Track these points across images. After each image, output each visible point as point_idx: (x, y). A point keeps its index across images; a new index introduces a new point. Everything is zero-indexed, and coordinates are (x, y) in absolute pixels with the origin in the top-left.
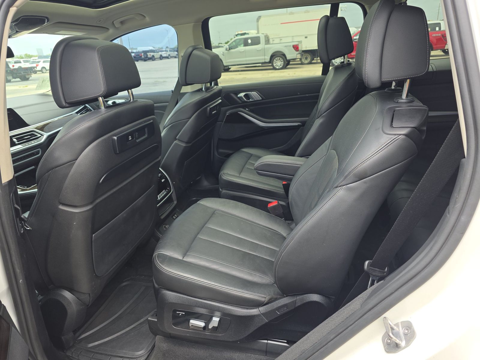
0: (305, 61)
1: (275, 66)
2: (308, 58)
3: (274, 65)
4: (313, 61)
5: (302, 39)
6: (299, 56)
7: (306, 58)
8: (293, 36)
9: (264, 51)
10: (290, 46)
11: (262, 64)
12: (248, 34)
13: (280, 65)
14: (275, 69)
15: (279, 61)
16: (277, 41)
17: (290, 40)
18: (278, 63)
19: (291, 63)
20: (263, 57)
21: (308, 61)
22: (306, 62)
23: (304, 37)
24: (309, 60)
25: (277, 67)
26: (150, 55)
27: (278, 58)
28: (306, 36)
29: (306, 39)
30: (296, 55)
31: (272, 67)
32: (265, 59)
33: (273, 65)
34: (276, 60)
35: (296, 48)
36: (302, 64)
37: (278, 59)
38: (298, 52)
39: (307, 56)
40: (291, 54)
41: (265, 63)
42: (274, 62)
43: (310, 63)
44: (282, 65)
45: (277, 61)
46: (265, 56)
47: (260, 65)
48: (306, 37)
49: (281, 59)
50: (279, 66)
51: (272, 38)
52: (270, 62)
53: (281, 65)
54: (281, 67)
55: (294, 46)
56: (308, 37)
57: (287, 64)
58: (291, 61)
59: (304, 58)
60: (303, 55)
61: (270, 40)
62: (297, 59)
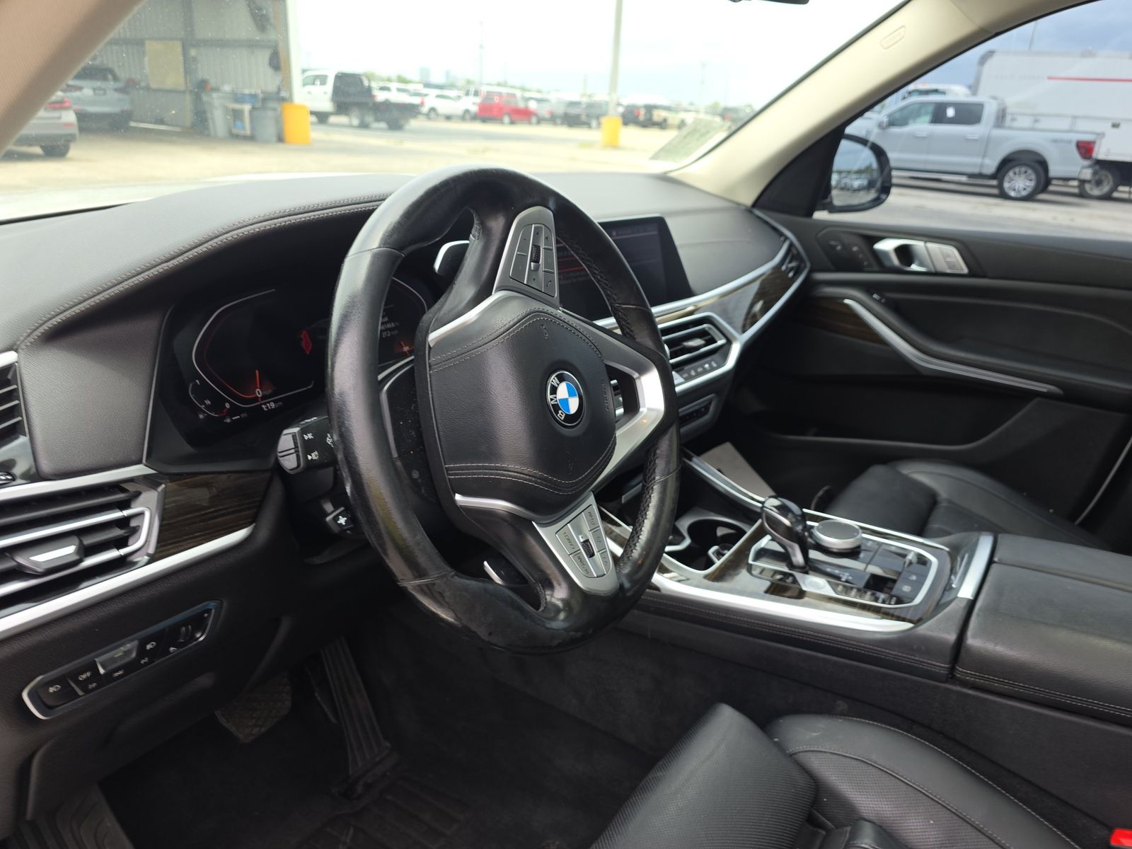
0: (1092, 189)
1: (1007, 190)
2: (1105, 183)
3: (1006, 185)
4: (1116, 195)
5: (1105, 127)
6: (1087, 174)
7: (1099, 183)
8: (1075, 118)
9: (987, 143)
10: (1070, 142)
11: (969, 179)
12: (943, 93)
13: (1022, 190)
14: (1003, 195)
15: (1024, 176)
16: (1025, 122)
17: (1064, 124)
18: (1020, 182)
19: (1051, 188)
20: (978, 160)
21: (1102, 191)
22: (1096, 192)
23: (1110, 125)
24: (1106, 188)
25: (1013, 194)
26: (658, 115)
27: (1023, 169)
28: (1117, 122)
29: (1115, 130)
30: (1078, 169)
31: (995, 191)
32: (982, 166)
33: (1000, 186)
34: (1015, 174)
35: (1085, 149)
36: (1083, 195)
37: (1023, 172)
38: (1087, 163)
39: (1103, 178)
40: (1065, 164)
41: (981, 176)
42: (1007, 179)
43: (1107, 197)
44: (1030, 189)
45: (1016, 177)
46: (984, 156)
47: (964, 179)
48: (1115, 126)
49: (1030, 171)
50: (1019, 192)
51: (1012, 114)
52: (993, 177)
53: (1025, 189)
54: (1024, 193)
55: (1080, 144)
56: (1123, 126)
57: (1041, 187)
58: (1054, 182)
59: (1093, 182)
60: (1095, 173)
61: (1008, 118)
62: (1074, 179)
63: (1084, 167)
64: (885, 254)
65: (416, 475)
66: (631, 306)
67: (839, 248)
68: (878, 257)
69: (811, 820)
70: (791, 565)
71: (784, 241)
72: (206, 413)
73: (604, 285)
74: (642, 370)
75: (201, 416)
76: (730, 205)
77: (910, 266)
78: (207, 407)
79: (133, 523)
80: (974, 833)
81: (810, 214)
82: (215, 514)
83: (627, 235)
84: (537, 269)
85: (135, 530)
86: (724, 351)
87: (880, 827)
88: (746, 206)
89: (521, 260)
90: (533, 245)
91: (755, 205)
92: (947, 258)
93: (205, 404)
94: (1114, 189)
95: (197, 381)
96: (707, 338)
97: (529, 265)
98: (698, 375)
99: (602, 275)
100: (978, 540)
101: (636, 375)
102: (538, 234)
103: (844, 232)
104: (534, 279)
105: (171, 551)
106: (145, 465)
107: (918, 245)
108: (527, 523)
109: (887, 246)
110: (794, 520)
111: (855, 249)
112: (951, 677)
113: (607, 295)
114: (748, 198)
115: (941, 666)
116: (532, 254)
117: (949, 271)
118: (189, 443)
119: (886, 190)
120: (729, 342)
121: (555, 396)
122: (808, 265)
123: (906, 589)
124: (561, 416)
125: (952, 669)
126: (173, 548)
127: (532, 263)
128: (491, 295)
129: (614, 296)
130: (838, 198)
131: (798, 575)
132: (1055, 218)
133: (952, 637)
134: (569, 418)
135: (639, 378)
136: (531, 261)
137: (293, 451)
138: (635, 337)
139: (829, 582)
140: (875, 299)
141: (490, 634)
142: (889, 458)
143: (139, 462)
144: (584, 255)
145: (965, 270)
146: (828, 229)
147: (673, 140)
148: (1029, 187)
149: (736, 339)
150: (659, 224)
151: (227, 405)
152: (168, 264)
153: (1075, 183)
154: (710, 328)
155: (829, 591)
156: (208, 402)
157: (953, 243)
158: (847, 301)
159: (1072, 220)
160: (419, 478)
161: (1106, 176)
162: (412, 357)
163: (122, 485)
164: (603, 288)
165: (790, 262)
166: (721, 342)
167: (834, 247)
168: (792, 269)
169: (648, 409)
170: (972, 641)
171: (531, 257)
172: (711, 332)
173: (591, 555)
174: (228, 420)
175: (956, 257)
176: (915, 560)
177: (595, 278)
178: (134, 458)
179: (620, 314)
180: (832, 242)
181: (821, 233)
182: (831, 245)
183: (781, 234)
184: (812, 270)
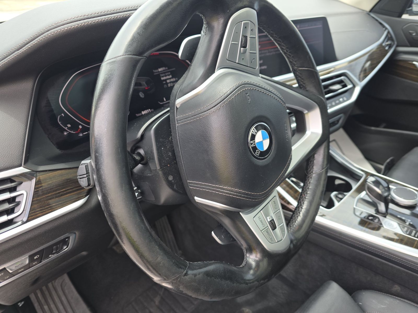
65: (171, 178)
66: (305, 69)
70: (377, 211)
71: (385, 30)
72: (68, 131)
73: (288, 55)
74: (310, 108)
75: (65, 133)
78: (69, 128)
79: (17, 200)
81: (400, 16)
82: (65, 192)
83: (306, 27)
84: (245, 52)
85: (19, 204)
86: (351, 91)
88: (366, 11)
89: (234, 46)
90: (243, 36)
91: (371, 11)
93: (67, 127)
95: (63, 114)
96: (343, 84)
97: (240, 49)
98: (337, 104)
99: (288, 50)
101: (306, 112)
102: (246, 28)
104: (243, 59)
105: (38, 215)
106: (24, 167)
110: (383, 190)
113: (290, 62)
114: (368, 7)
116: (241, 43)
118: (58, 148)
120: (354, 86)
121: (254, 141)
122: (396, 43)
124: (257, 153)
126: (40, 213)
127: (242, 48)
128: (214, 73)
129: (294, 62)
130: (416, 7)
131: (381, 218)
134: (263, 154)
135: (307, 113)
136: (241, 47)
137: (85, 176)
138: (306, 87)
139: (399, 224)
143: (20, 166)
144: (277, 37)
149: (358, 85)
150: (323, 21)
151: (80, 127)
152: (19, 51)
154: (345, 79)
155: (399, 231)
156: (69, 126)
158: (414, 63)
160: (173, 180)
162: (169, 109)
163: (12, 178)
164: (288, 58)
165: (387, 42)
166: (350, 86)
167: (411, 34)
168: (387, 45)
169: (312, 133)
171: (241, 44)
172: (345, 81)
174: (81, 135)
177: (283, 51)
178: (16, 164)
179: (298, 73)
180: (411, 32)
181: (405, 27)
182: (410, 33)
183: (384, 26)
184: (397, 46)
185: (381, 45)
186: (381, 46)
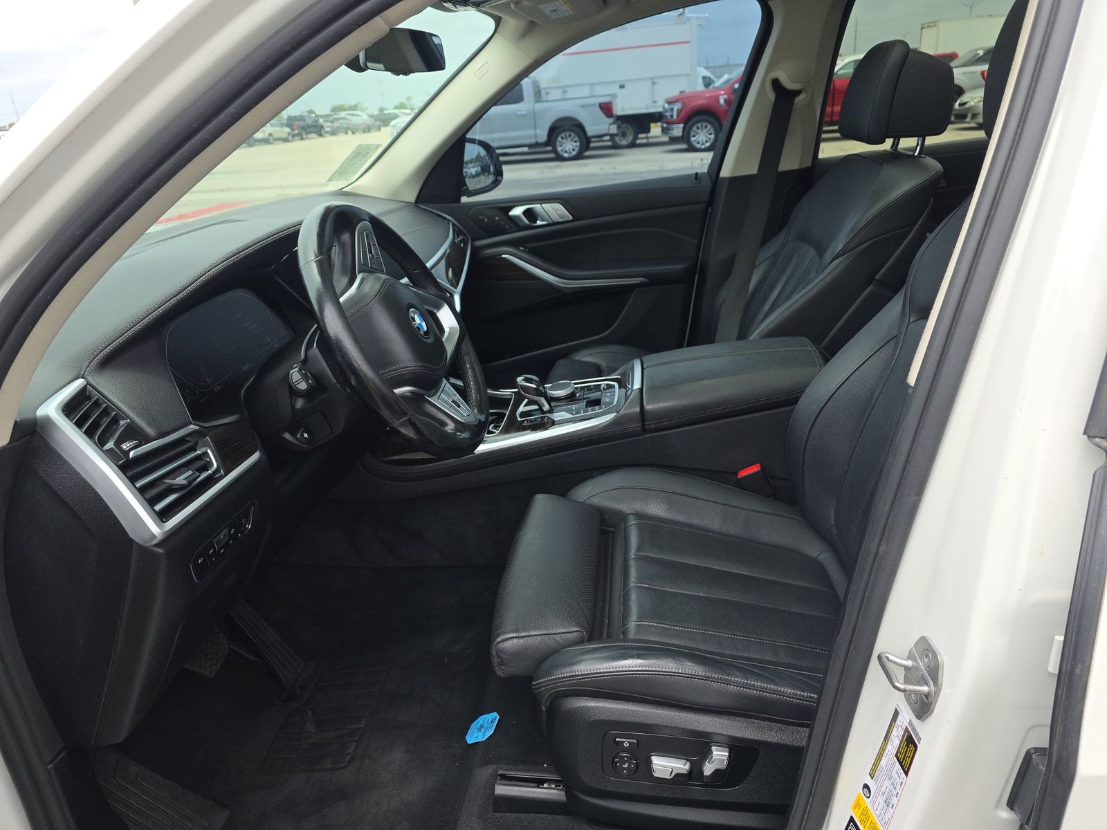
0: (621, 140)
1: (561, 153)
2: (628, 134)
3: (559, 149)
4: (638, 142)
5: (615, 89)
6: (614, 129)
7: (624, 135)
8: (592, 85)
9: (534, 117)
10: (594, 105)
11: (529, 149)
13: (571, 151)
14: (560, 158)
15: (569, 139)
16: (556, 94)
17: (585, 92)
18: (568, 145)
19: (592, 145)
20: (531, 132)
21: (627, 140)
22: (624, 142)
23: (618, 87)
24: (630, 138)
25: (566, 155)
27: (568, 134)
28: (622, 83)
29: (622, 90)
30: (607, 126)
31: (552, 155)
32: (536, 136)
33: (555, 151)
34: (562, 138)
37: (568, 136)
38: (611, 120)
39: (626, 130)
40: (597, 125)
41: (537, 145)
42: (558, 144)
43: (633, 145)
44: (577, 149)
45: (564, 141)
46: (535, 128)
47: (526, 149)
48: (622, 87)
49: (573, 135)
50: (570, 153)
51: (545, 89)
52: (547, 143)
53: (573, 150)
54: (574, 153)
55: (602, 106)
56: (627, 86)
57: (585, 147)
58: (593, 140)
59: (620, 134)
60: (619, 127)
61: (543, 92)
62: (606, 135)
63: (610, 124)
64: (517, 217)
67: (486, 220)
68: (514, 220)
69: (603, 532)
70: (544, 412)
71: (449, 223)
74: (439, 307)
76: (402, 204)
77: (536, 223)
80: (680, 497)
81: (458, 201)
82: (240, 446)
84: (373, 257)
87: (637, 514)
88: (412, 203)
90: (367, 244)
91: (417, 201)
92: (555, 211)
94: (636, 138)
100: (633, 364)
101: (435, 310)
102: (368, 237)
103: (484, 208)
104: (373, 263)
106: (194, 425)
107: (537, 207)
108: (422, 396)
109: (518, 211)
110: (537, 384)
111: (497, 218)
112: (644, 431)
114: (411, 196)
115: (637, 426)
117: (561, 220)
119: (499, 173)
121: (415, 322)
122: (470, 237)
123: (607, 400)
124: (422, 333)
125: (643, 425)
127: (370, 254)
128: (357, 278)
130: (471, 184)
131: (550, 415)
132: (602, 169)
133: (638, 409)
134: (426, 333)
135: (437, 311)
140: (521, 250)
141: (440, 442)
142: (566, 354)
143: (189, 423)
145: (571, 218)
146: (475, 208)
147: (343, 163)
148: (576, 146)
149: (455, 292)
153: (608, 138)
155: (569, 416)
157: (557, 201)
158: (503, 256)
159: (615, 168)
161: (627, 128)
165: (458, 237)
167: (482, 220)
168: (461, 241)
170: (648, 407)
173: (459, 407)
175: (562, 210)
176: (606, 387)
178: (185, 422)
180: (480, 217)
181: (471, 212)
182: (480, 219)
183: (445, 219)
184: (473, 241)
185: (453, 242)
186: (453, 244)
